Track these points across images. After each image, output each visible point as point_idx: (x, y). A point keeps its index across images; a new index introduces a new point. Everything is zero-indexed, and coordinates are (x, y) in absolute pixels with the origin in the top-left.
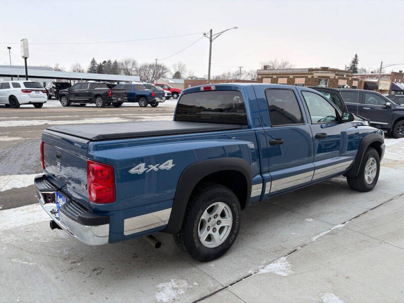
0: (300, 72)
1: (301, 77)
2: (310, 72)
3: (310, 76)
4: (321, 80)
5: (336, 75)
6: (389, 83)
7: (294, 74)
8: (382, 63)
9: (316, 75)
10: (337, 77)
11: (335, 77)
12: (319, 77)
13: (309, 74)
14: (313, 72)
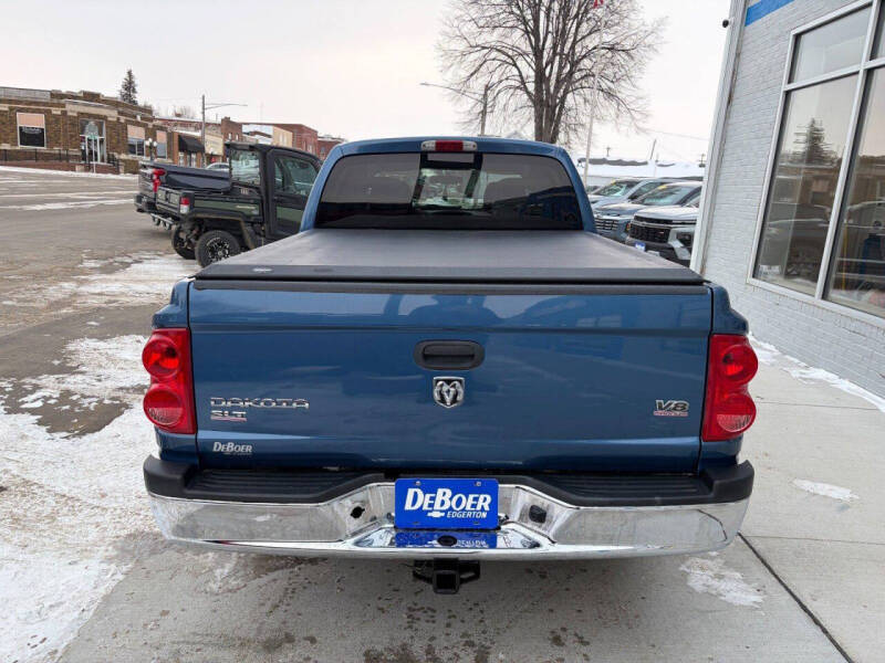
0: (29, 97)
1: (34, 111)
2: (55, 101)
3: (56, 111)
4: (88, 122)
5: (120, 113)
6: (220, 141)
7: (10, 101)
8: (203, 98)
9: (73, 109)
10: (123, 119)
11: (118, 119)
12: (81, 114)
13: (53, 105)
14: (63, 101)
